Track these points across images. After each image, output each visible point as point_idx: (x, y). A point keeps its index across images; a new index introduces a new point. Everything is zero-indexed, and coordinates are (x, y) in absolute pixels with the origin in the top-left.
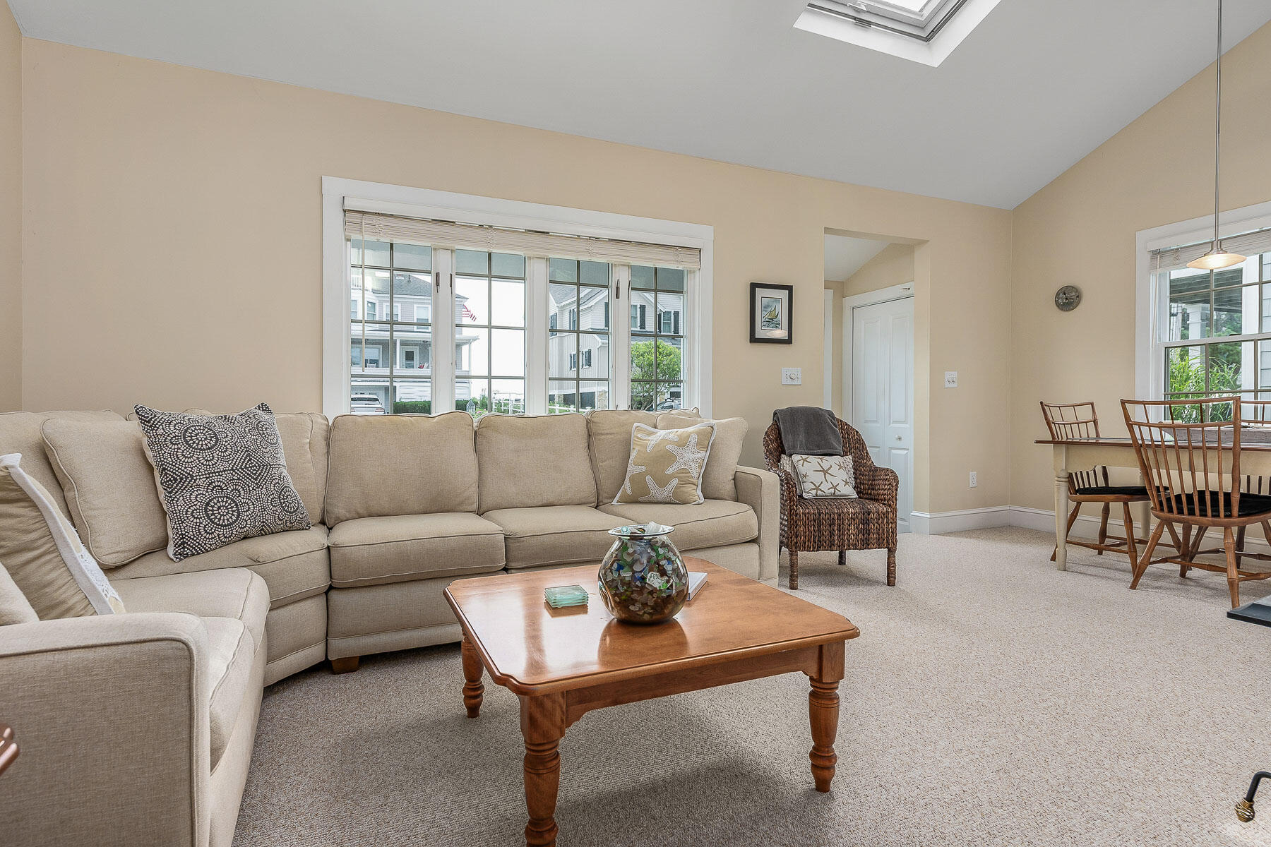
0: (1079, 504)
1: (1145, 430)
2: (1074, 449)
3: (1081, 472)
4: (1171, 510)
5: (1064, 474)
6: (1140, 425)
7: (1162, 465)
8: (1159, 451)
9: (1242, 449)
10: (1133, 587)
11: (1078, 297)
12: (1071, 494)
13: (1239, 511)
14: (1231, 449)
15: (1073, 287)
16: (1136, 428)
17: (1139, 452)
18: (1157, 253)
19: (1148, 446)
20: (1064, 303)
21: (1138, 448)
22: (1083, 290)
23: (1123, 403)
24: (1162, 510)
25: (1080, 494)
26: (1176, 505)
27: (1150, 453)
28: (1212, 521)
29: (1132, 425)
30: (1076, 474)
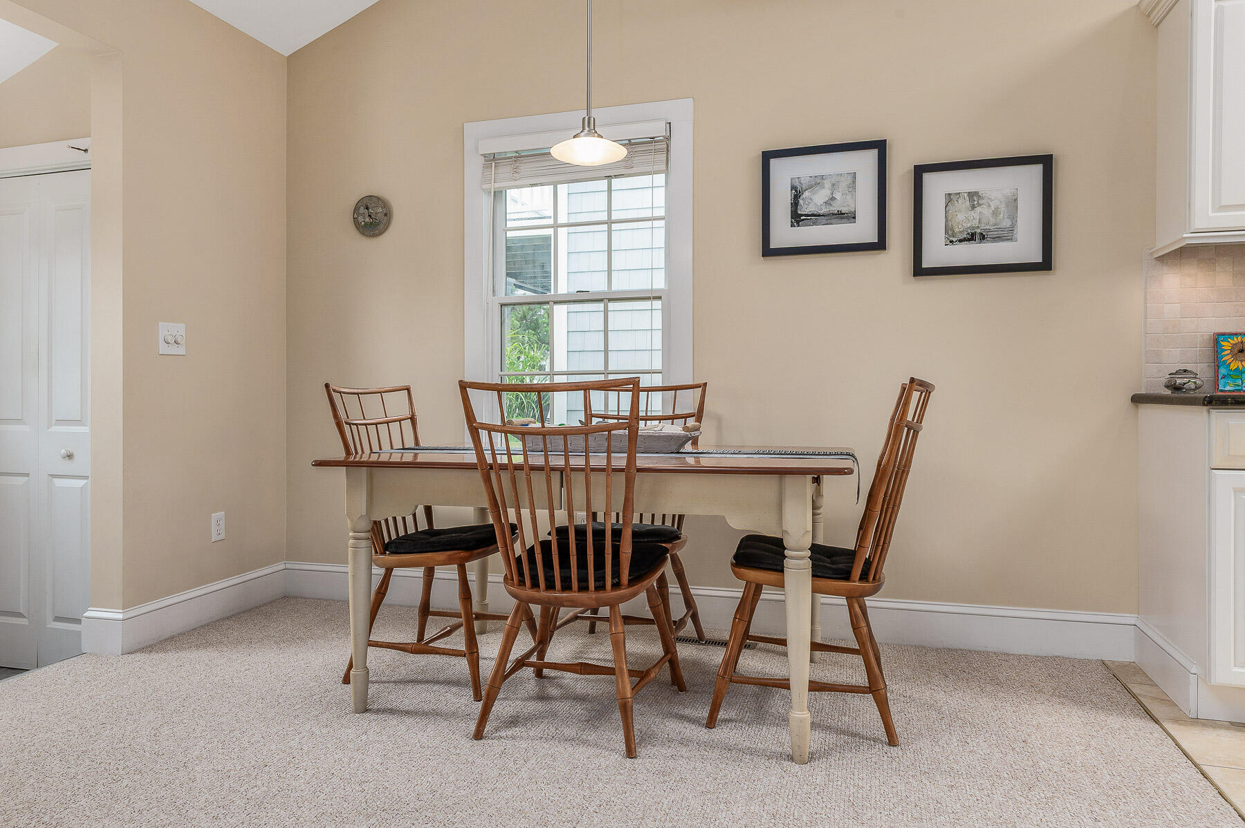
0: (389, 572)
1: (498, 438)
2: (378, 472)
3: (395, 519)
4: (535, 585)
5: (365, 525)
6: (490, 429)
7: (525, 499)
8: (522, 476)
9: (639, 470)
10: (478, 735)
11: (386, 215)
12: (376, 552)
13: (629, 576)
14: (622, 470)
15: (379, 198)
16: (484, 435)
17: (487, 480)
18: (492, 160)
19: (503, 467)
20: (366, 223)
21: (487, 470)
22: (392, 203)
23: (464, 386)
24: (522, 583)
25: (393, 553)
26: (544, 571)
27: (505, 477)
28: (596, 599)
29: (477, 429)
30: (386, 521)
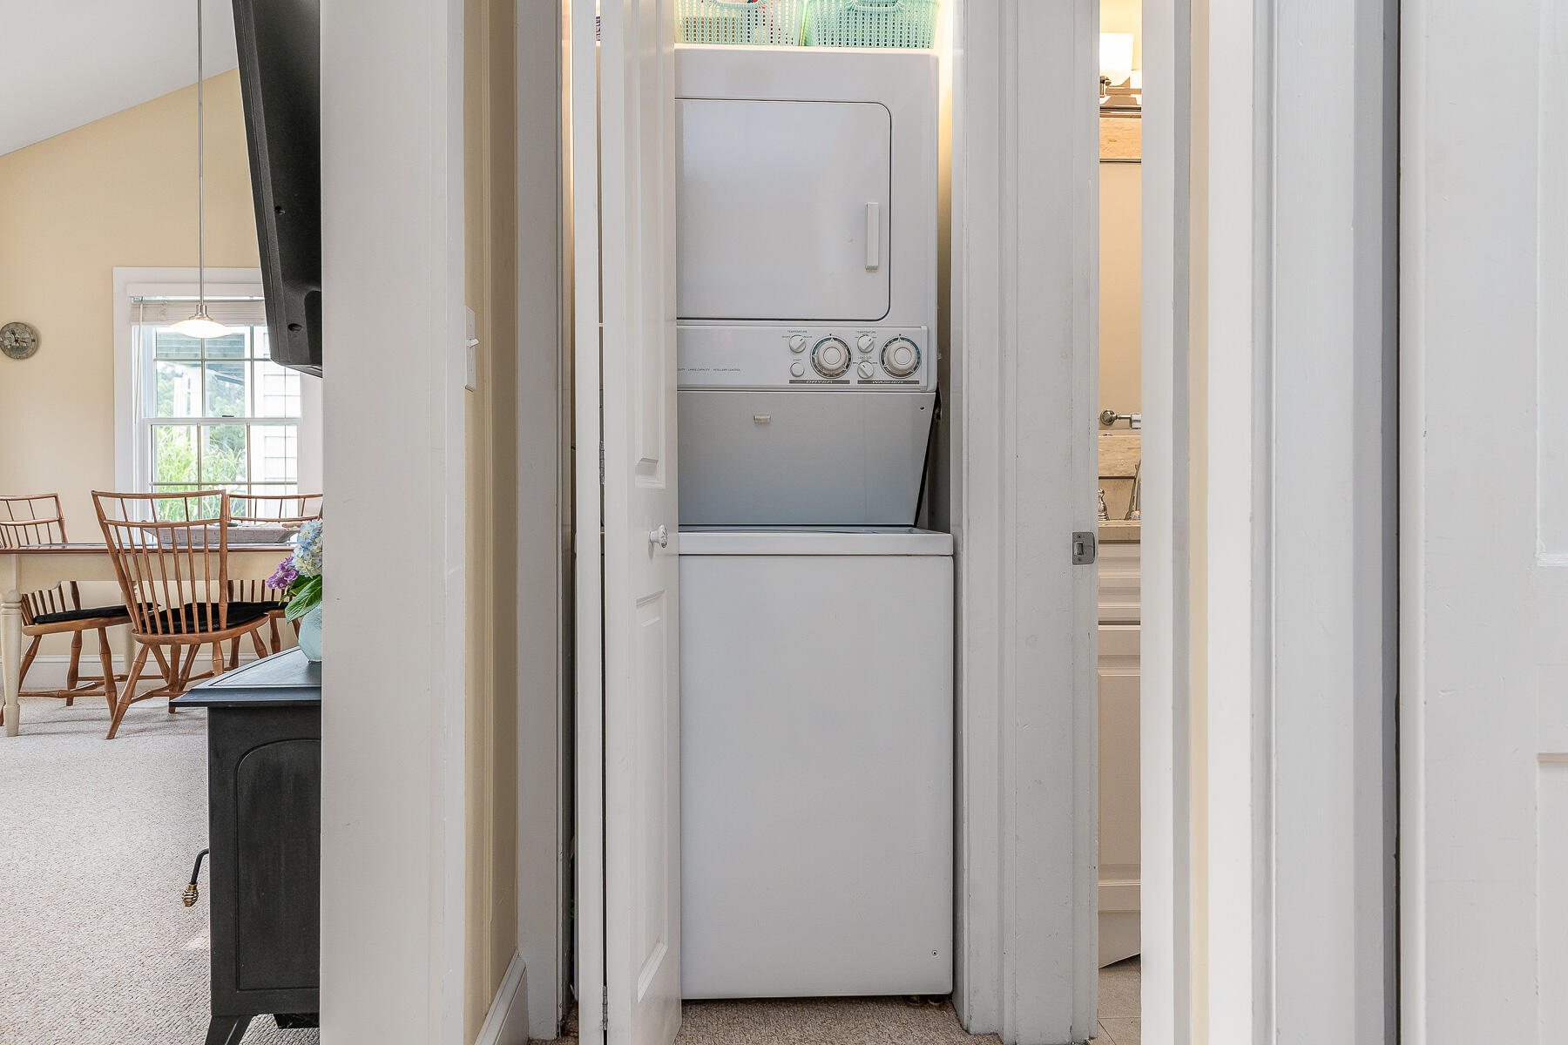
0: (38, 637)
1: (123, 530)
2: (26, 558)
3: (41, 592)
4: (155, 631)
5: (15, 597)
6: (117, 524)
7: (144, 574)
8: (141, 557)
9: (229, 551)
10: (111, 736)
11: (33, 341)
12: (26, 624)
13: (227, 622)
14: (217, 551)
15: (26, 326)
16: (112, 528)
17: (116, 560)
18: (140, 304)
19: (127, 551)
20: (12, 347)
21: (116, 554)
22: (40, 330)
23: (95, 495)
24: (145, 631)
25: (40, 623)
26: (161, 624)
27: (130, 559)
28: (200, 637)
29: (107, 524)
30: (33, 595)
